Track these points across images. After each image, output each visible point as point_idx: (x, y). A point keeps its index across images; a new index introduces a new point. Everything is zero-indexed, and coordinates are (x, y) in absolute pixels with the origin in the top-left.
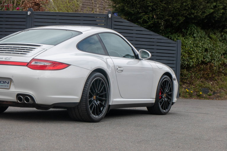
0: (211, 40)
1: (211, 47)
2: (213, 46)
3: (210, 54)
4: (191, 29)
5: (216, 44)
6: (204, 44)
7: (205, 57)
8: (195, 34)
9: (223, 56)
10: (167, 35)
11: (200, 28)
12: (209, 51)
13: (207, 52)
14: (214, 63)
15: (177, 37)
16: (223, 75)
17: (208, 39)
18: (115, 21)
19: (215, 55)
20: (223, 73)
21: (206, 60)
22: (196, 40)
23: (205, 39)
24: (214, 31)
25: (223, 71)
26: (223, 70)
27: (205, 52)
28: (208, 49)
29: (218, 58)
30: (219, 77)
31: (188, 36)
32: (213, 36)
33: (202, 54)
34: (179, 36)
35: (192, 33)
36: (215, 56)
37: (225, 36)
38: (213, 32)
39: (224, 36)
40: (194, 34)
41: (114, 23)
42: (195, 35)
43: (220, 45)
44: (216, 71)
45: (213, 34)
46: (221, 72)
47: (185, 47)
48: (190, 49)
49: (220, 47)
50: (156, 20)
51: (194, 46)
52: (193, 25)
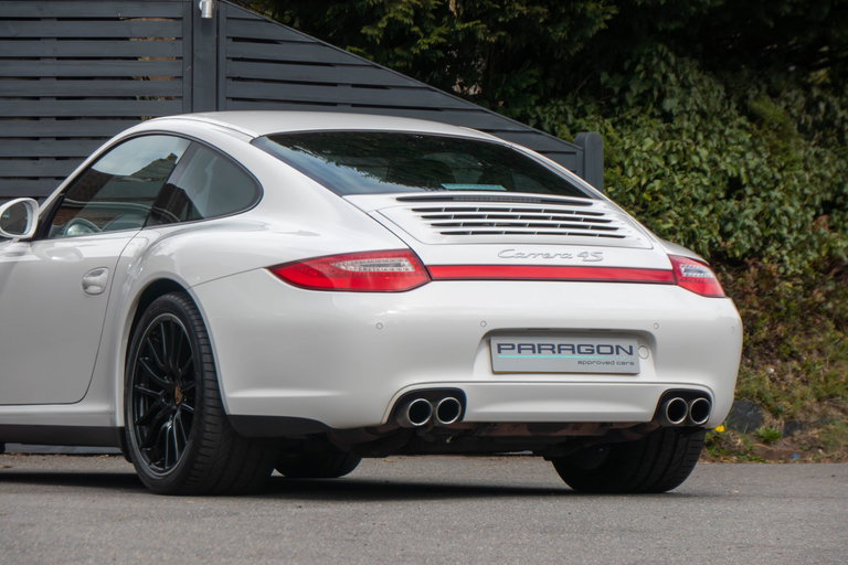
0: (759, 128)
1: (757, 167)
2: (770, 163)
3: (759, 209)
4: (649, 71)
5: (786, 151)
6: (720, 152)
7: (730, 227)
8: (672, 96)
9: (823, 219)
10: (518, 111)
11: (696, 63)
12: (749, 191)
13: (740, 198)
14: (781, 261)
15: (570, 118)
16: (830, 324)
17: (741, 127)
18: (235, 39)
19: (786, 213)
20: (829, 314)
21: (736, 245)
22: (679, 131)
23: (725, 121)
24: (768, 82)
25: (830, 305)
26: (828, 296)
27: (728, 197)
28: (744, 181)
29: (801, 230)
30: (808, 335)
31: (634, 111)
32: (771, 109)
33: (713, 211)
34: (582, 113)
35: (656, 93)
36: (784, 219)
37: (828, 107)
38: (764, 87)
39: (822, 106)
40: (662, 96)
41: (230, 48)
42: (670, 104)
43: (805, 160)
44: (793, 304)
45: (767, 99)
46: (816, 309)
47: (618, 170)
48: (649, 181)
49: (806, 169)
50: (459, 26)
51: (667, 164)
52: (660, 47)
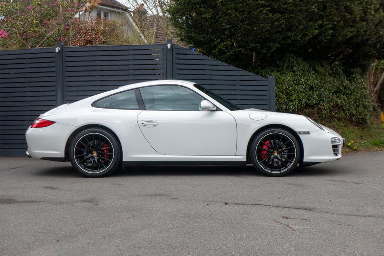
0: (318, 74)
1: (318, 83)
2: (320, 82)
3: (318, 94)
4: (289, 61)
5: (325, 79)
6: (307, 80)
7: (310, 98)
8: (295, 67)
9: (335, 95)
10: (256, 71)
11: (302, 59)
12: (315, 89)
13: (313, 91)
14: (324, 106)
15: (270, 72)
16: (336, 120)
17: (313, 74)
18: (178, 54)
19: (325, 94)
20: (336, 118)
21: (313, 103)
22: (297, 75)
23: (309, 73)
24: (321, 63)
25: (336, 116)
26: (336, 114)
27: (310, 91)
28: (314, 87)
29: (329, 98)
30: (331, 123)
31: (286, 71)
32: (321, 70)
33: (306, 94)
34: (273, 71)
35: (291, 66)
36: (324, 96)
38: (320, 65)
39: (335, 69)
40: (293, 67)
41: (176, 56)
42: (295, 69)
43: (330, 82)
44: (327, 116)
45: (320, 67)
46: (333, 117)
47: (281, 85)
48: (289, 88)
49: (330, 84)
50: (237, 50)
51: (294, 83)
52: (292, 55)
